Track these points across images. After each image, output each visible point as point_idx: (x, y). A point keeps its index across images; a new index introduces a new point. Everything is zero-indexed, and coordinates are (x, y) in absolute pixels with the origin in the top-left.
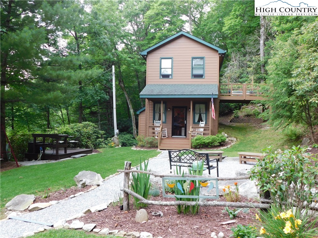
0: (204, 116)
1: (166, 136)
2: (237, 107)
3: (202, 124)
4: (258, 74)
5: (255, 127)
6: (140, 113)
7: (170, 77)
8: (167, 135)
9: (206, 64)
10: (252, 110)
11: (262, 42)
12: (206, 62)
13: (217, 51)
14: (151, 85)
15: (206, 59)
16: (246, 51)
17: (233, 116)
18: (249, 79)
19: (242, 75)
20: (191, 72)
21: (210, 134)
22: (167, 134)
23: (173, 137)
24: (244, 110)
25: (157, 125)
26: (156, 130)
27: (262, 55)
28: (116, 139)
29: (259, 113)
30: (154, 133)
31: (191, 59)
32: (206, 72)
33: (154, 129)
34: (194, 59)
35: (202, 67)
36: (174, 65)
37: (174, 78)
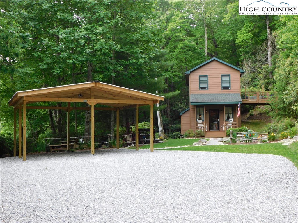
0: (231, 116)
2: (251, 107)
3: (231, 121)
4: (267, 79)
5: (266, 122)
6: (182, 114)
7: (206, 89)
8: (207, 129)
9: (231, 80)
10: (264, 109)
11: (269, 53)
12: (231, 78)
13: (239, 71)
14: (194, 95)
15: (231, 76)
16: (257, 59)
17: (249, 114)
18: (260, 84)
19: (254, 80)
20: (221, 85)
21: (237, 127)
23: (210, 130)
24: (257, 109)
25: (199, 123)
27: (269, 64)
29: (269, 112)
31: (221, 76)
32: (231, 85)
33: (197, 125)
34: (223, 76)
35: (229, 81)
36: (209, 80)
37: (209, 89)
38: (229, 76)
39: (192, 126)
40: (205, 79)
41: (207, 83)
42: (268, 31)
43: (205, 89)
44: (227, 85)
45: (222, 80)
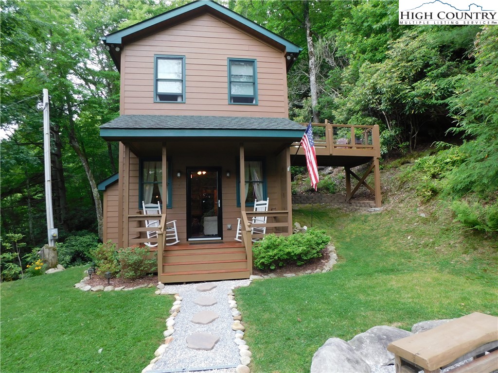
1: (175, 240)
3: (262, 206)
6: (107, 188)
7: (179, 100)
8: (176, 238)
9: (259, 76)
12: (258, 70)
14: (134, 116)
15: (258, 64)
20: (227, 91)
21: (290, 228)
22: (176, 234)
23: (189, 240)
26: (147, 226)
28: (49, 250)
29: (335, 185)
30: (142, 235)
31: (226, 63)
32: (259, 92)
34: (233, 62)
35: (251, 80)
37: (187, 101)
41: (182, 81)
42: (309, 39)
43: (176, 100)
44: (246, 91)
45: (230, 76)
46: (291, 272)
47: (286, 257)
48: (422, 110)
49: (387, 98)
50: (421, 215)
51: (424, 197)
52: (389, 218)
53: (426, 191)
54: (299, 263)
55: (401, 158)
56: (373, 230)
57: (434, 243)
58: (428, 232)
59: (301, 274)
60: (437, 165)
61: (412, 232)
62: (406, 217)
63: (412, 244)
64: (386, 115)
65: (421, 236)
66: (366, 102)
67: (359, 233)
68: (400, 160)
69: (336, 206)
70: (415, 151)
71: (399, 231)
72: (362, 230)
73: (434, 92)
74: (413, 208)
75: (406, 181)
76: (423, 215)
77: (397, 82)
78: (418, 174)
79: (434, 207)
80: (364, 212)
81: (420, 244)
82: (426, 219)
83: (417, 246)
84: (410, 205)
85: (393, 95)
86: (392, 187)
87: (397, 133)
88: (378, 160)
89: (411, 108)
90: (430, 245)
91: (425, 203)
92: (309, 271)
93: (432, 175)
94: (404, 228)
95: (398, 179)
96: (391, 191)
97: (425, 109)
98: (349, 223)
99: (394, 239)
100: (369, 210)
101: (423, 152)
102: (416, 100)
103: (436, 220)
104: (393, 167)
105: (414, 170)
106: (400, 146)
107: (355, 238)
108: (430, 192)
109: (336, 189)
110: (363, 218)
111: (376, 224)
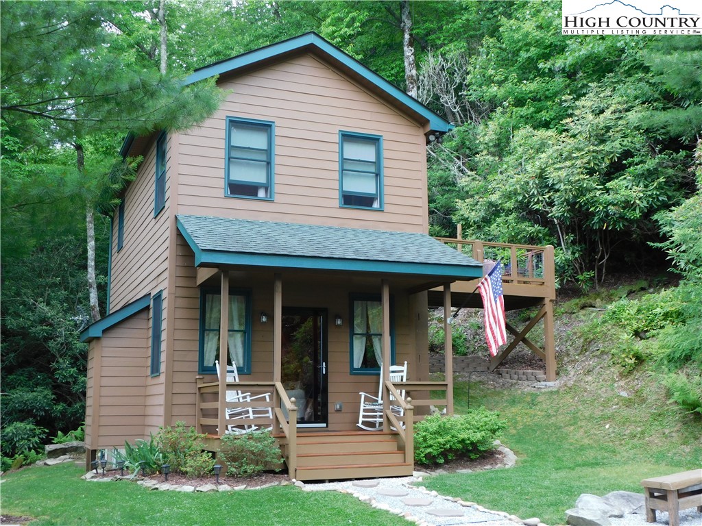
0: (381, 346)
7: (261, 194)
9: (385, 163)
14: (198, 218)
20: (336, 185)
31: (337, 139)
32: (387, 191)
34: (348, 137)
35: (373, 169)
36: (277, 150)
37: (277, 198)
38: (373, 140)
39: (177, 400)
40: (257, 141)
41: (269, 163)
42: (408, 51)
43: (256, 195)
44: (365, 186)
45: (344, 160)
46: (464, 467)
47: (460, 446)
48: (620, 226)
49: (565, 199)
50: (621, 394)
51: (624, 366)
52: (571, 398)
53: (627, 357)
54: (473, 456)
55: (579, 297)
56: (549, 416)
57: (643, 433)
58: (633, 419)
59: (479, 470)
60: (641, 316)
61: (611, 418)
62: (599, 396)
63: (612, 435)
64: (559, 224)
65: (624, 423)
66: (526, 198)
67: (527, 420)
68: (577, 300)
69: (474, 378)
70: (602, 286)
71: (591, 417)
72: (531, 417)
73: (638, 202)
74: (609, 383)
75: (594, 339)
76: (624, 394)
77: (582, 176)
78: (612, 328)
79: (640, 381)
80: (526, 388)
81: (625, 435)
82: (630, 399)
83: (620, 436)
84: (603, 377)
85: (575, 197)
86: (569, 347)
87: (577, 255)
88: (551, 303)
89: (602, 221)
90: (638, 436)
91: (627, 375)
92: (488, 467)
93: (635, 331)
94: (598, 413)
95: (578, 335)
96: (568, 355)
97: (623, 225)
98: (507, 406)
99: (586, 429)
100: (535, 385)
101: (616, 289)
102: (612, 209)
103: (643, 401)
104: (566, 312)
105: (605, 322)
106: (581, 277)
107: (523, 429)
108: (634, 359)
109: (468, 348)
110: (529, 399)
111: (552, 407)
